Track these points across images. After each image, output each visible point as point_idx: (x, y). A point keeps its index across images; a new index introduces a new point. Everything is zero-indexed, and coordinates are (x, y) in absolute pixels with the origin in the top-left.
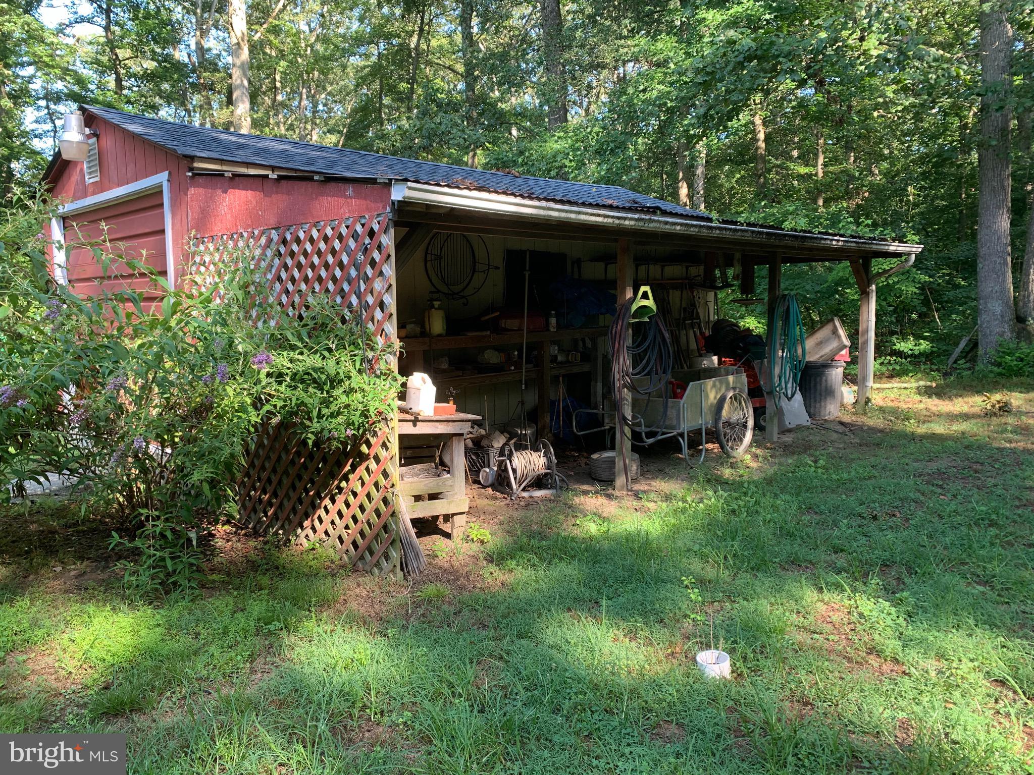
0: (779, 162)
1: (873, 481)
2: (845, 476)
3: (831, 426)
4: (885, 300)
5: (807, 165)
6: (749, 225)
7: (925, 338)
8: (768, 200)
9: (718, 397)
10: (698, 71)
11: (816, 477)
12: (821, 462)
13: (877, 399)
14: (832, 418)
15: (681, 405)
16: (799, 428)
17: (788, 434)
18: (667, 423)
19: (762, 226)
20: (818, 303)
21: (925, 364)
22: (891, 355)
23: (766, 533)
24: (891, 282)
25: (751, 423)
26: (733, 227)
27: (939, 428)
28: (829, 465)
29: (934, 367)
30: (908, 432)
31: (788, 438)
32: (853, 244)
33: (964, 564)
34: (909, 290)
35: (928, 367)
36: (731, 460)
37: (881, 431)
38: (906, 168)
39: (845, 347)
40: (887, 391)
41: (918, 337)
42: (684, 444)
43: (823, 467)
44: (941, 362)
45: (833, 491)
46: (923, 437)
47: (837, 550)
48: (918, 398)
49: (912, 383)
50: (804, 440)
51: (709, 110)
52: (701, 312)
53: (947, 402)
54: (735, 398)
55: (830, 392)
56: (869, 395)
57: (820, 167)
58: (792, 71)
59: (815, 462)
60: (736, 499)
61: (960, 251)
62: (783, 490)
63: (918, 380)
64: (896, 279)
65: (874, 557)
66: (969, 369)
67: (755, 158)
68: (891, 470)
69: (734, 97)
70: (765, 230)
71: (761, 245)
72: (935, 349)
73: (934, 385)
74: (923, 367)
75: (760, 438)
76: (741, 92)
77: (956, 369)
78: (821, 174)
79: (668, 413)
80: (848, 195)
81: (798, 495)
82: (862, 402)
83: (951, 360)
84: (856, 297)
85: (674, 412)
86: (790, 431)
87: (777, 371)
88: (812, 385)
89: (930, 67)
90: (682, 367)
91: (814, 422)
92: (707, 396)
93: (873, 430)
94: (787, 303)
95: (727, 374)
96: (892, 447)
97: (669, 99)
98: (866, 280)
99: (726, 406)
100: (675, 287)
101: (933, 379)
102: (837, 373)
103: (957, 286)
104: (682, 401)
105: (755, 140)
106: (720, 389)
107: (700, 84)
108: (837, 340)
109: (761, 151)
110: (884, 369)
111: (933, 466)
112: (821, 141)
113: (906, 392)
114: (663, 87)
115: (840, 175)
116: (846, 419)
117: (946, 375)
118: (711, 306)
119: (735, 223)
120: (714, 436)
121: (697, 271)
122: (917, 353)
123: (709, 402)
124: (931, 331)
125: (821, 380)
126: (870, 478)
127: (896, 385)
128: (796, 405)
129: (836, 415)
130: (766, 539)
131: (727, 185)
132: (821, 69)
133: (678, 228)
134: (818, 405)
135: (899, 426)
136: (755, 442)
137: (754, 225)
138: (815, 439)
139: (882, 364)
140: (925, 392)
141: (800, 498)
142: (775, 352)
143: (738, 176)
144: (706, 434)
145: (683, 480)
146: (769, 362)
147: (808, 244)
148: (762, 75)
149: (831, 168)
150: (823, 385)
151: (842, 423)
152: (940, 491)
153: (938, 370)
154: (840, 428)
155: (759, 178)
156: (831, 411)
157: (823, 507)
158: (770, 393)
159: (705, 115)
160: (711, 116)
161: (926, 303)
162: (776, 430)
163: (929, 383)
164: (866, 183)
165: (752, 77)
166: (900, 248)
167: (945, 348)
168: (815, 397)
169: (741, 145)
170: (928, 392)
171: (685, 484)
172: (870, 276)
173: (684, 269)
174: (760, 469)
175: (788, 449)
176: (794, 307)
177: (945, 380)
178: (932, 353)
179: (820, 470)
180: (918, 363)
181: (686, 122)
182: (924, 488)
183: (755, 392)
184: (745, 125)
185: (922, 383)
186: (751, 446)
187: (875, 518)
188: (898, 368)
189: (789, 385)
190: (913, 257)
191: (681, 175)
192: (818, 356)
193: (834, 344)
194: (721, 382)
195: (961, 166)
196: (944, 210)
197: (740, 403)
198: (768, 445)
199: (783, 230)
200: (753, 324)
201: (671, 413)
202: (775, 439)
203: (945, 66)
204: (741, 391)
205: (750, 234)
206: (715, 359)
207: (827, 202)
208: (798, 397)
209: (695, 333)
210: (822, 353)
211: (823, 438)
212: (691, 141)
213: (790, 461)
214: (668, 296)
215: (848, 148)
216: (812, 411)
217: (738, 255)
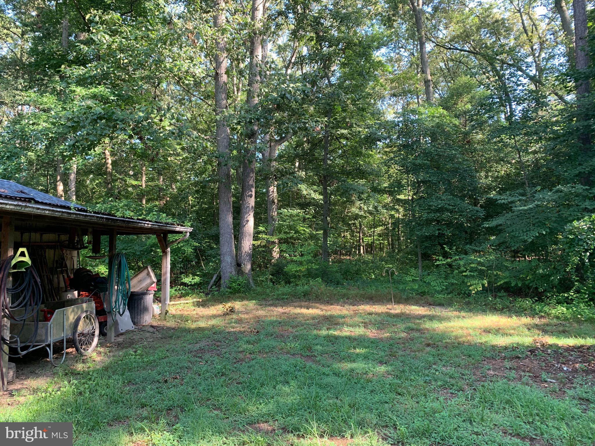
0: (121, 177)
1: (167, 359)
2: (152, 358)
3: (146, 329)
4: (177, 255)
5: (137, 180)
6: (95, 213)
7: (197, 275)
8: (114, 198)
9: (76, 317)
10: (68, 119)
11: (135, 362)
12: (139, 351)
13: (172, 310)
14: (147, 324)
15: (49, 325)
16: (128, 332)
17: (121, 336)
18: (38, 338)
19: (103, 214)
20: (141, 257)
21: (197, 289)
22: (180, 285)
23: (100, 403)
24: (179, 246)
25: (97, 332)
26: (84, 213)
27: (202, 324)
28: (144, 353)
29: (202, 291)
30: (187, 328)
31: (120, 339)
32: (157, 226)
33: (208, 400)
34: (189, 250)
35: (198, 291)
36: (82, 358)
37: (173, 329)
38: (188, 187)
39: (154, 282)
40: (178, 305)
41: (194, 274)
42: (50, 351)
43: (139, 355)
44: (205, 288)
45: (144, 369)
46: (194, 330)
47: (143, 406)
48: (193, 308)
49: (190, 300)
50: (130, 339)
51: (76, 142)
52: (68, 263)
53: (207, 309)
54: (87, 317)
55: (146, 309)
56: (167, 309)
57: (144, 182)
58: (125, 130)
59: (135, 352)
60: (84, 383)
61: (213, 231)
62: (114, 373)
63: (193, 298)
64: (182, 245)
65: (163, 406)
66: (217, 291)
67: (106, 173)
68: (177, 351)
69: (91, 138)
70: (105, 216)
71: (103, 224)
72: (202, 281)
73: (201, 300)
74: (196, 291)
75: (104, 340)
76: (95, 135)
77: (212, 291)
78: (144, 186)
79: (39, 331)
80: (159, 198)
81: (123, 374)
82: (164, 313)
83: (210, 286)
84: (162, 254)
85: (44, 331)
86: (122, 334)
87: (114, 299)
88: (136, 305)
89: (194, 140)
90: (54, 300)
91: (137, 327)
92: (68, 318)
93: (169, 329)
94: (119, 259)
95: (83, 303)
96: (178, 337)
97: (51, 132)
98: (165, 245)
99: (81, 323)
100: (50, 247)
101: (201, 297)
102: (150, 298)
103: (212, 248)
104: (49, 323)
105: (106, 163)
106: (77, 313)
107: (70, 127)
108: (149, 279)
109: (109, 170)
110: (177, 293)
111: (198, 346)
112: (144, 168)
113: (187, 305)
114: (47, 124)
115: (155, 188)
116: (155, 324)
117: (207, 294)
118: (75, 259)
119: (86, 211)
120: (71, 343)
121: (64, 237)
122: (193, 283)
123: (69, 322)
124: (200, 271)
125: (141, 302)
126: (165, 358)
127: (182, 302)
128: (126, 319)
129: (149, 322)
130: (100, 408)
131: (91, 186)
132: (141, 131)
133: (47, 212)
134: (139, 317)
135: (182, 325)
136: (101, 344)
137: (98, 213)
138: (136, 337)
139: (176, 290)
140: (197, 305)
141: (124, 377)
142: (113, 287)
143: (97, 181)
144: (66, 342)
145: (47, 377)
146: (109, 293)
147: (131, 225)
148: (107, 128)
149: (150, 183)
150: (142, 305)
151: (152, 326)
152: (200, 360)
153: (203, 292)
154: (151, 330)
155: (108, 184)
156: (147, 319)
157: (137, 380)
158: (110, 312)
159: (74, 145)
160: (78, 146)
161: (197, 257)
162: (113, 334)
163: (198, 300)
164: (169, 193)
165: (101, 128)
166: (181, 229)
167: (207, 280)
168: (137, 312)
169: (99, 164)
170: (199, 304)
171: (49, 380)
172: (167, 243)
173: (57, 236)
174: (102, 362)
175: (120, 345)
176: (124, 261)
177: (206, 297)
178: (200, 283)
179: (138, 357)
180: (193, 289)
181: (62, 147)
182: (193, 359)
183: (101, 312)
184: (99, 154)
185: (195, 300)
186: (97, 346)
187: (166, 381)
188: (184, 292)
189: (122, 306)
190: (188, 234)
191: (59, 178)
192: (139, 288)
193: (148, 281)
194: (78, 308)
195: (213, 189)
196: (206, 210)
197: (90, 320)
198: (108, 345)
199: (116, 217)
200: (103, 270)
201: (41, 331)
202: (113, 340)
203: (201, 141)
204: (91, 312)
205: (95, 218)
206: (76, 293)
207: (148, 201)
208: (127, 313)
209: (63, 276)
210: (141, 286)
211: (141, 337)
212: (65, 159)
213: (121, 353)
214: (45, 254)
215: (160, 174)
216: (136, 320)
217: (90, 230)
